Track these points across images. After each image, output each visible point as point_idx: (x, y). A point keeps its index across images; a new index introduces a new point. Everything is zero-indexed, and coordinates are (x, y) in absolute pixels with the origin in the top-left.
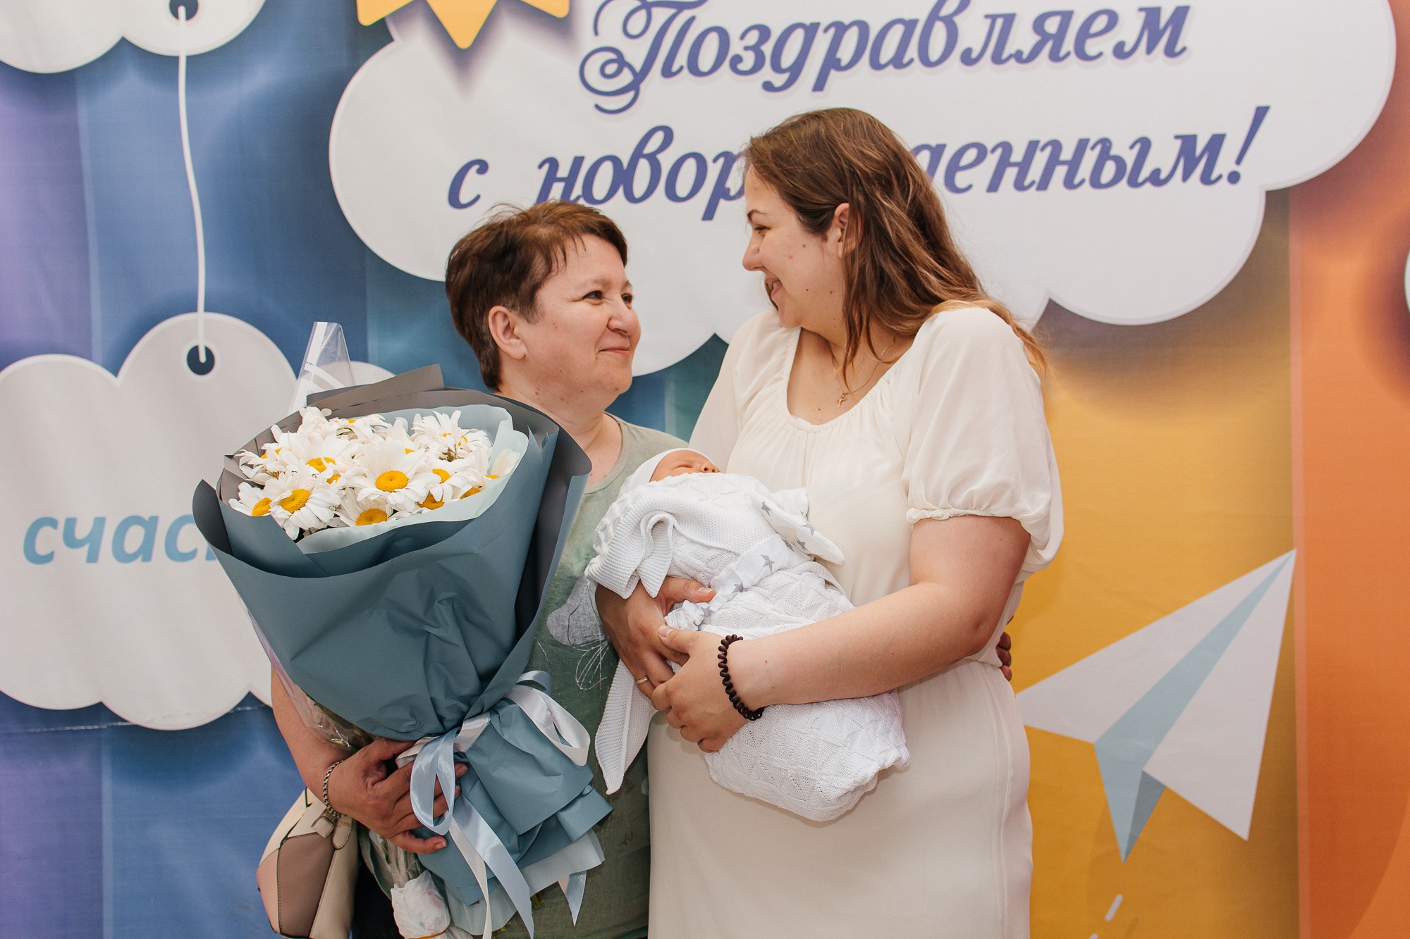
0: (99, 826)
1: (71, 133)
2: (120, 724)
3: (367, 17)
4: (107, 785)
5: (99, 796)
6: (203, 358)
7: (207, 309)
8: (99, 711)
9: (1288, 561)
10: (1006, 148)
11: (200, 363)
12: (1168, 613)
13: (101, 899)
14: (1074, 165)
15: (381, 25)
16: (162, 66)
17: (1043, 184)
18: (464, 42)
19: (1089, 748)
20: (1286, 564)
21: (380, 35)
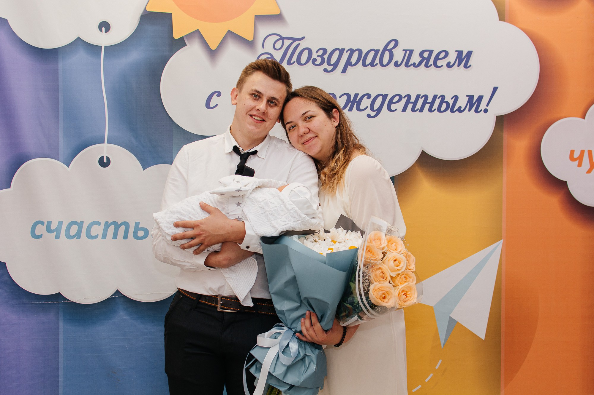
0: (58, 340)
1: (56, 72)
2: (66, 301)
3: (176, 36)
4: (61, 324)
5: (58, 328)
6: (105, 161)
7: (108, 143)
8: (58, 296)
9: (500, 243)
10: (409, 96)
11: (104, 163)
12: (460, 261)
13: (58, 368)
14: (432, 104)
15: (182, 39)
16: (94, 49)
17: (421, 110)
18: (213, 47)
19: (432, 308)
20: (499, 246)
21: (181, 43)
